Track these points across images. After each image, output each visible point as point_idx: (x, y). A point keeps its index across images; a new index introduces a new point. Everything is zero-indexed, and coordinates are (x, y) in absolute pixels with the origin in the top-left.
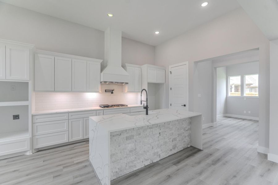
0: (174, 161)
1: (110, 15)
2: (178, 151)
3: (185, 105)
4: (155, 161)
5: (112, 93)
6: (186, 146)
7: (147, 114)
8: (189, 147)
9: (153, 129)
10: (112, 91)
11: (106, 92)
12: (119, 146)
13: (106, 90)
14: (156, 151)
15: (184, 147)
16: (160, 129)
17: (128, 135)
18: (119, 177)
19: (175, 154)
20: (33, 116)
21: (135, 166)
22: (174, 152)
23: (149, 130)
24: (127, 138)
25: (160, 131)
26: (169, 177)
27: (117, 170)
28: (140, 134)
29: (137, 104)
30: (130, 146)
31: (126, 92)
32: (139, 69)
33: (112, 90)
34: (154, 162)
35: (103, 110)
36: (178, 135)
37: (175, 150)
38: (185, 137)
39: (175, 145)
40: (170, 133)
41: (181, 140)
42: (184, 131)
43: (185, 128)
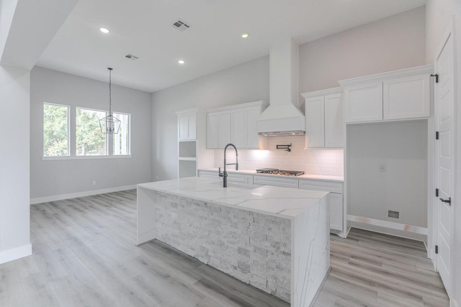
1: (245, 36)
3: (450, 201)
5: (290, 150)
7: (225, 186)
10: (287, 147)
11: (277, 148)
12: (166, 210)
13: (277, 146)
20: (199, 171)
27: (165, 235)
31: (306, 148)
33: (289, 146)
35: (253, 175)
36: (253, 248)
37: (244, 275)
38: (277, 266)
39: (244, 263)
40: (232, 232)
41: (265, 266)
42: (273, 250)
43: (276, 243)
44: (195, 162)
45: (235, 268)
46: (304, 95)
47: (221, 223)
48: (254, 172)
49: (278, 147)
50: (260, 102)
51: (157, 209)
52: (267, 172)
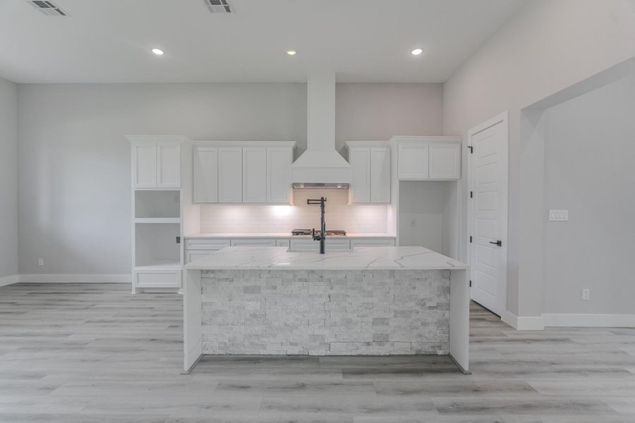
0: (357, 367)
1: (292, 53)
2: (391, 354)
3: (499, 243)
4: (313, 353)
6: (427, 349)
7: (322, 251)
8: (441, 355)
9: (311, 283)
10: (321, 202)
11: (308, 203)
12: (230, 300)
13: (308, 200)
14: (317, 332)
15: (420, 351)
16: (330, 287)
17: (248, 284)
18: (230, 354)
19: (381, 356)
20: (185, 239)
21: (264, 347)
22: (380, 352)
23: (300, 284)
24: (247, 290)
25: (331, 292)
26: (302, 386)
27: (227, 341)
28: (275, 288)
29: (385, 233)
30: (252, 306)
31: (350, 203)
32: (385, 149)
34: (310, 354)
35: (289, 239)
36: (393, 313)
37: (382, 347)
38: (422, 323)
39: (381, 334)
40: (363, 303)
41: (408, 328)
42: (418, 308)
43: (423, 300)
44: (178, 226)
45: (369, 344)
46: (349, 143)
47: (347, 296)
48: (290, 234)
49: (310, 202)
50: (293, 144)
51: (203, 304)
52: (302, 233)
